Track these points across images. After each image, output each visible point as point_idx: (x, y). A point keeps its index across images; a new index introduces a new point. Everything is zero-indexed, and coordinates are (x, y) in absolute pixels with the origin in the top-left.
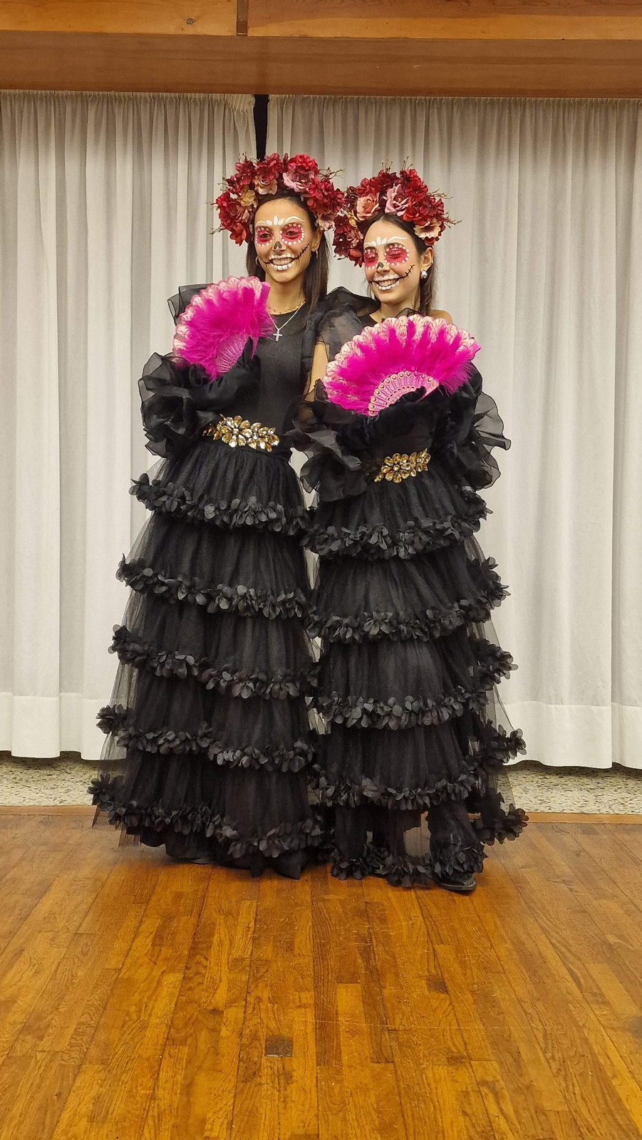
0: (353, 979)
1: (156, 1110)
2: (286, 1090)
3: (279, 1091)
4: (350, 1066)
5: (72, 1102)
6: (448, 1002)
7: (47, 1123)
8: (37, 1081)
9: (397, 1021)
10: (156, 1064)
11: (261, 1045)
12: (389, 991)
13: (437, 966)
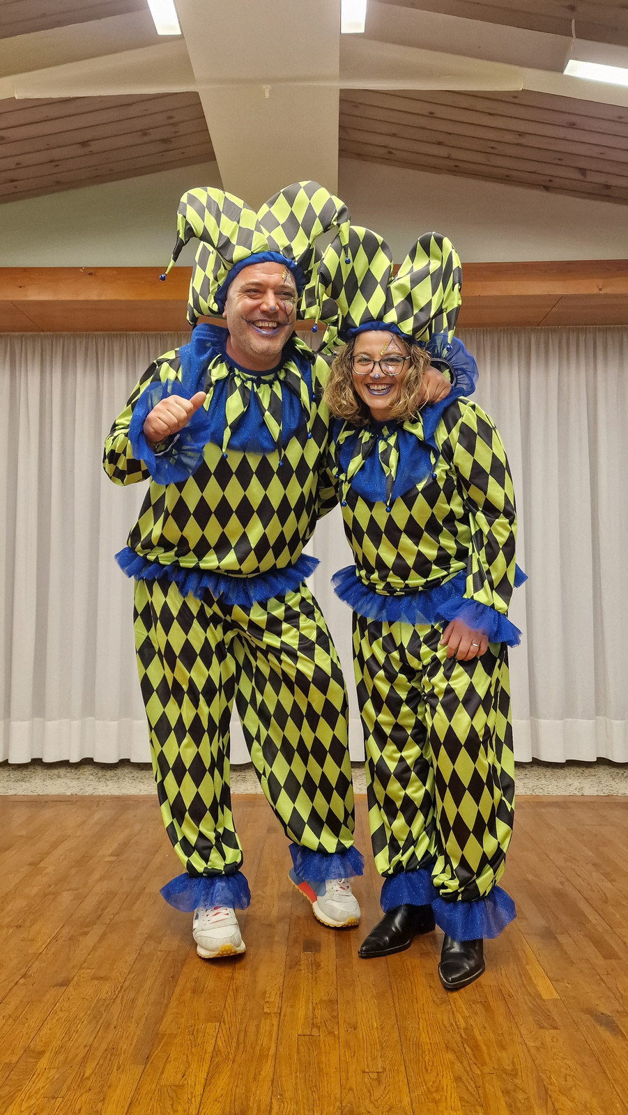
1: (234, 986)
2: (316, 973)
3: (312, 974)
5: (181, 981)
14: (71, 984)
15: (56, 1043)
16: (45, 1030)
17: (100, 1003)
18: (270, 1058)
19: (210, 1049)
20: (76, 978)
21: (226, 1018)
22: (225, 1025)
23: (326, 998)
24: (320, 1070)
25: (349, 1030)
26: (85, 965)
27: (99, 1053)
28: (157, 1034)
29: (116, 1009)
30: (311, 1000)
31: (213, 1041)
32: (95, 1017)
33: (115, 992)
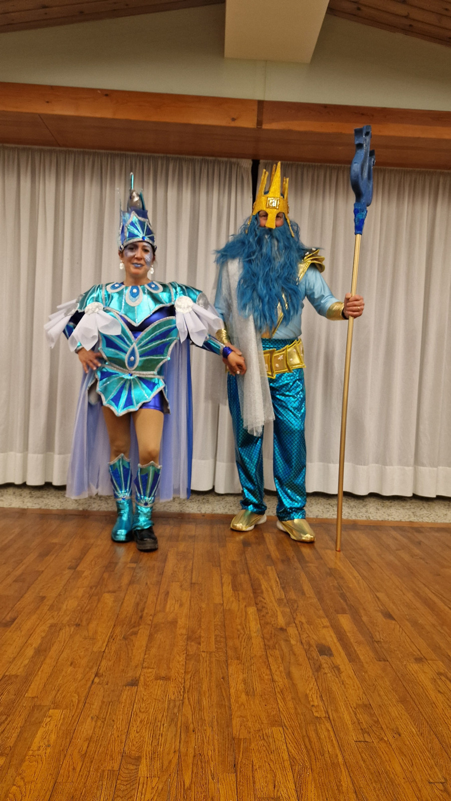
0: (344, 612)
1: (278, 688)
2: (340, 677)
3: (338, 678)
4: (367, 663)
5: (232, 684)
6: (398, 626)
7: (224, 695)
8: (208, 670)
9: (378, 636)
10: (267, 661)
11: (315, 650)
12: (365, 619)
13: (383, 605)
14: (140, 684)
15: (147, 748)
16: (133, 734)
17: (172, 704)
18: (342, 767)
19: (286, 757)
20: (142, 678)
21: (286, 723)
22: (287, 729)
23: (360, 702)
24: (391, 780)
25: (395, 736)
26: (145, 664)
27: (190, 761)
28: (234, 739)
29: (187, 710)
30: (348, 704)
31: (285, 748)
32: (172, 720)
33: (180, 692)
